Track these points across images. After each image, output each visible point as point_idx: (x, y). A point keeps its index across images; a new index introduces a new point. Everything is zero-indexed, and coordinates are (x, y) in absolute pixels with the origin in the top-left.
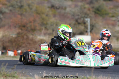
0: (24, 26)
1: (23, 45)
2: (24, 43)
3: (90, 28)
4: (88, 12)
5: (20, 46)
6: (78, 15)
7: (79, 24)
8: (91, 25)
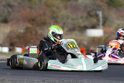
0: (33, 20)
1: (32, 41)
2: (32, 39)
3: (103, 21)
4: (101, 4)
5: (29, 42)
6: (90, 7)
7: (91, 16)
8: (103, 18)
